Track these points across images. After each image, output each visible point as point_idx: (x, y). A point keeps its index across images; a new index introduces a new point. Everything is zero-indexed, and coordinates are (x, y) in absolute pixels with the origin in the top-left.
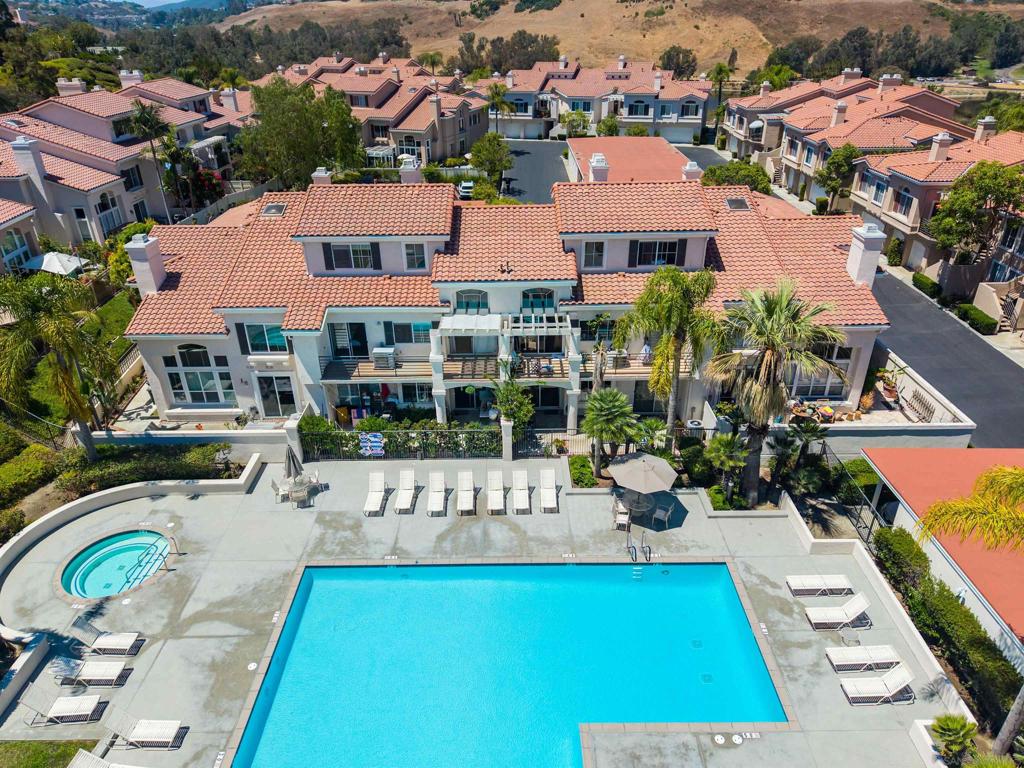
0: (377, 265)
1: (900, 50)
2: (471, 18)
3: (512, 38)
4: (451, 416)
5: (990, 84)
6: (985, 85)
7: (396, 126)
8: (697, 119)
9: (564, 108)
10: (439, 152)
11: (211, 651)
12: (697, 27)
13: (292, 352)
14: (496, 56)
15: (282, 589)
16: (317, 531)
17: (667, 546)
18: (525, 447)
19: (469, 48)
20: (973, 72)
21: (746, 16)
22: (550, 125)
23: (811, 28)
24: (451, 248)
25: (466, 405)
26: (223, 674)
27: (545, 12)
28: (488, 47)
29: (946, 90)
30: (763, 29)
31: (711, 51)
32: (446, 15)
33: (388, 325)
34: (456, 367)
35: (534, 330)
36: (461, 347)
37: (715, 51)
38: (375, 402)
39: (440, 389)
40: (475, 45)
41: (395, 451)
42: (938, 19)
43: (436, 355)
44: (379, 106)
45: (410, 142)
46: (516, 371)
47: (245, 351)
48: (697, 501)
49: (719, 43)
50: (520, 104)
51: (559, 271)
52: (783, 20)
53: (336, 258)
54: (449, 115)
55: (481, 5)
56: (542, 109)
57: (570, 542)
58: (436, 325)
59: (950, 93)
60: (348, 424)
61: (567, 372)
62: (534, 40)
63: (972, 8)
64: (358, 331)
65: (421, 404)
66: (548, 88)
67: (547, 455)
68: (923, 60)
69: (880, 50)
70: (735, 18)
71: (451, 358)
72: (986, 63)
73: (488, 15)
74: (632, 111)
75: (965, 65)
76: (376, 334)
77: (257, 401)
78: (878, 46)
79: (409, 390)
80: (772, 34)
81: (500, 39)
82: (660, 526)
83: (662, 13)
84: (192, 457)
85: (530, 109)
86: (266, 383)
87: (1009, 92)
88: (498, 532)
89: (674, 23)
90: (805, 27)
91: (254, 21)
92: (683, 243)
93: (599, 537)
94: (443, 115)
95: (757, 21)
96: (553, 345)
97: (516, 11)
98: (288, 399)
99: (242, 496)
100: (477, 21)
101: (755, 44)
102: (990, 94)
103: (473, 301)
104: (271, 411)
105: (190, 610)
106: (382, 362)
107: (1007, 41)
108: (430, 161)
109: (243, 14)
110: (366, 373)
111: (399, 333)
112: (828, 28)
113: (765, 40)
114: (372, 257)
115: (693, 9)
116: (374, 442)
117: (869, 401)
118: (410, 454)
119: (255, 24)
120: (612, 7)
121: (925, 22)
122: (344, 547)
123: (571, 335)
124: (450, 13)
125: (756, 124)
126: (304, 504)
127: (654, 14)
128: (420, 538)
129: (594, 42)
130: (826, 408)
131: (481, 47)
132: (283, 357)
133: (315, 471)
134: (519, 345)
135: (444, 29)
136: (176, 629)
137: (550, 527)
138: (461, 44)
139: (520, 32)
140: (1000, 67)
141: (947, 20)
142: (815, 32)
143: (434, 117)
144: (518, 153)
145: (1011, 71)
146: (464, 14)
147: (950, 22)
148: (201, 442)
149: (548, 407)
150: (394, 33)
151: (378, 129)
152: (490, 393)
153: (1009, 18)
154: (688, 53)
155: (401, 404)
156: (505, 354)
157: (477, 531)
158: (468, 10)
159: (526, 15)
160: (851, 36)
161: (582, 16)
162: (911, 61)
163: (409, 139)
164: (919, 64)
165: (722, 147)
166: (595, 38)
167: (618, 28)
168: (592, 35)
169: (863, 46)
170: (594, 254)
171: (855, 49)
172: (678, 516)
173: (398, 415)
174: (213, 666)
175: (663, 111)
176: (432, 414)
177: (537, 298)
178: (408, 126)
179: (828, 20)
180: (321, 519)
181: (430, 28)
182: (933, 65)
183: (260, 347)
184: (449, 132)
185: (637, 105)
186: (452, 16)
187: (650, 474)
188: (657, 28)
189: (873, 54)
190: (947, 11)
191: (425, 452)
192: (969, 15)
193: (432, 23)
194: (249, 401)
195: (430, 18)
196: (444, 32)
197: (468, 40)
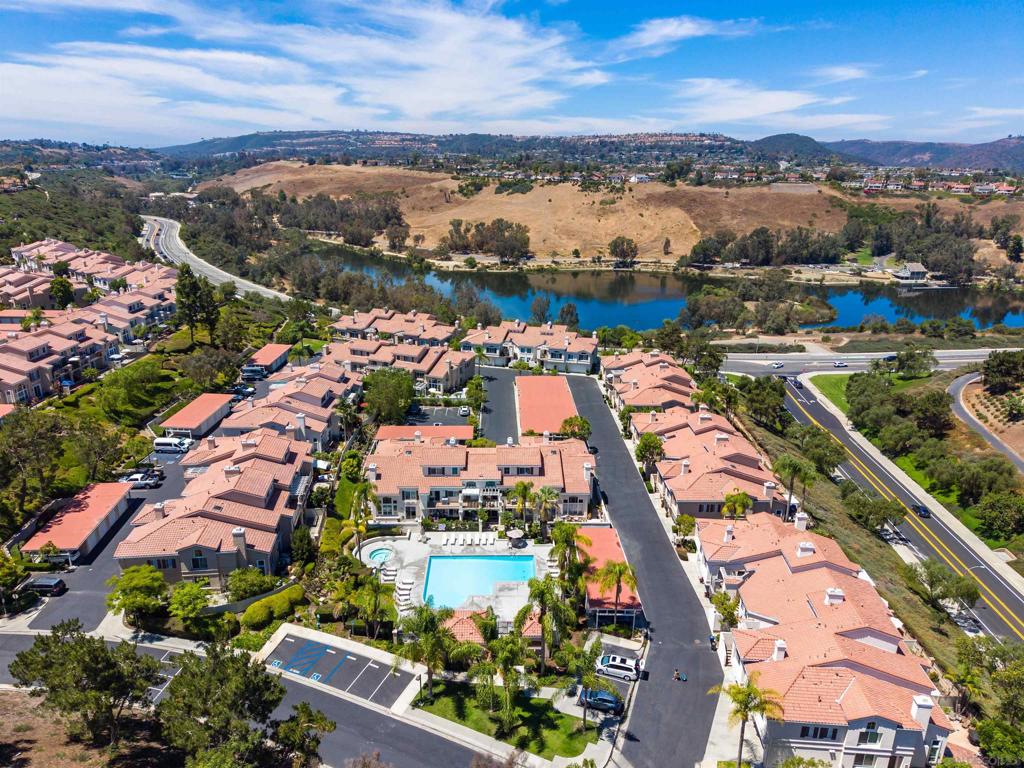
0: (443, 473)
1: (796, 243)
2: (459, 196)
3: (492, 224)
4: (464, 519)
5: (863, 273)
6: (859, 274)
7: (428, 373)
8: (588, 362)
9: (517, 351)
10: (449, 387)
11: (413, 571)
12: (641, 215)
13: (418, 499)
14: (479, 238)
15: (425, 561)
16: (430, 549)
17: (519, 552)
18: (486, 528)
19: (457, 231)
20: (854, 260)
21: (680, 207)
22: (509, 360)
23: (733, 218)
24: (465, 469)
25: (468, 516)
26: (418, 575)
27: (520, 195)
28: (473, 231)
29: (827, 278)
30: (694, 218)
31: (652, 235)
32: (437, 193)
33: (446, 492)
34: (466, 504)
35: (489, 494)
36: (467, 498)
37: (656, 235)
38: (441, 515)
39: (461, 511)
40: (462, 229)
41: (448, 529)
42: (838, 209)
43: (460, 501)
44: (419, 362)
45: (434, 382)
46: (484, 505)
47: (403, 499)
48: (531, 542)
49: (658, 228)
50: (491, 349)
51: (496, 476)
52: (710, 211)
53: (432, 472)
54: (455, 367)
55: (467, 186)
56: (504, 352)
57: (496, 551)
58: (461, 492)
59: (832, 280)
60: (432, 521)
61: (498, 506)
62: (510, 226)
63: (866, 200)
64: (437, 493)
65: (454, 515)
66: (508, 339)
67: (492, 530)
68: (814, 251)
69: (780, 243)
70: (672, 208)
71: (464, 501)
72: (869, 251)
73: (473, 195)
74: (553, 356)
75: (853, 251)
76: (442, 494)
77: (404, 514)
78: (778, 241)
79: (451, 511)
80: (700, 222)
81: (482, 224)
82: (519, 548)
83: (613, 202)
84: (393, 530)
85: (498, 351)
86: (408, 509)
87: (876, 280)
88: (478, 549)
89: (623, 211)
90: (728, 217)
91: (270, 185)
92: (532, 468)
93: (504, 550)
94: (452, 368)
95: (689, 212)
96: (495, 498)
97: (496, 193)
98: (414, 514)
99: (407, 541)
100: (464, 199)
101: (687, 231)
102: (861, 282)
103: (471, 485)
104: (408, 517)
105: (404, 564)
106: (444, 503)
107: (882, 237)
108: (445, 391)
109: (254, 168)
110: (439, 505)
111: (449, 494)
112: (744, 219)
113: (695, 228)
114: (442, 472)
115: (638, 200)
116: (442, 526)
117: (590, 515)
118: (453, 530)
119: (271, 187)
120: (574, 194)
121: (828, 212)
122: (439, 552)
123: (500, 495)
124: (441, 191)
125: (610, 376)
126: (425, 543)
127: (607, 203)
128: (458, 550)
129: (560, 224)
130: (576, 517)
131: (468, 230)
132: (415, 501)
133: (428, 534)
134: (485, 498)
135: (436, 204)
136: (402, 567)
137: (491, 548)
138: (451, 227)
139: (498, 220)
140: (879, 255)
141: (845, 210)
142: (735, 222)
143: (448, 369)
144: (490, 379)
145: (886, 260)
146: (453, 192)
147: (846, 213)
148: (395, 526)
149: (493, 517)
150: (395, 210)
151: (418, 374)
152: (476, 512)
153: (894, 210)
154: (630, 242)
155: (448, 515)
156: (480, 501)
157: (472, 549)
158: (457, 189)
159: (504, 197)
160: (757, 233)
161: (550, 201)
162: (805, 252)
163: (435, 381)
164: (811, 255)
165: (601, 378)
166: (560, 221)
167: (579, 213)
168: (557, 217)
169: (766, 241)
170: (506, 471)
171: (760, 243)
172: (525, 545)
173: (448, 519)
174: (415, 573)
175: (570, 356)
176: (458, 518)
177: (490, 484)
178: (433, 374)
179: (745, 213)
180: (431, 546)
181: (424, 203)
182: (823, 254)
183: (408, 498)
184: (455, 375)
185: (556, 354)
186: (443, 194)
187: (516, 533)
188: (610, 214)
189: (775, 246)
190: (845, 202)
191: (457, 529)
192: (864, 206)
193: (426, 198)
194: (402, 514)
195: (424, 194)
196: (436, 207)
197: (457, 224)
